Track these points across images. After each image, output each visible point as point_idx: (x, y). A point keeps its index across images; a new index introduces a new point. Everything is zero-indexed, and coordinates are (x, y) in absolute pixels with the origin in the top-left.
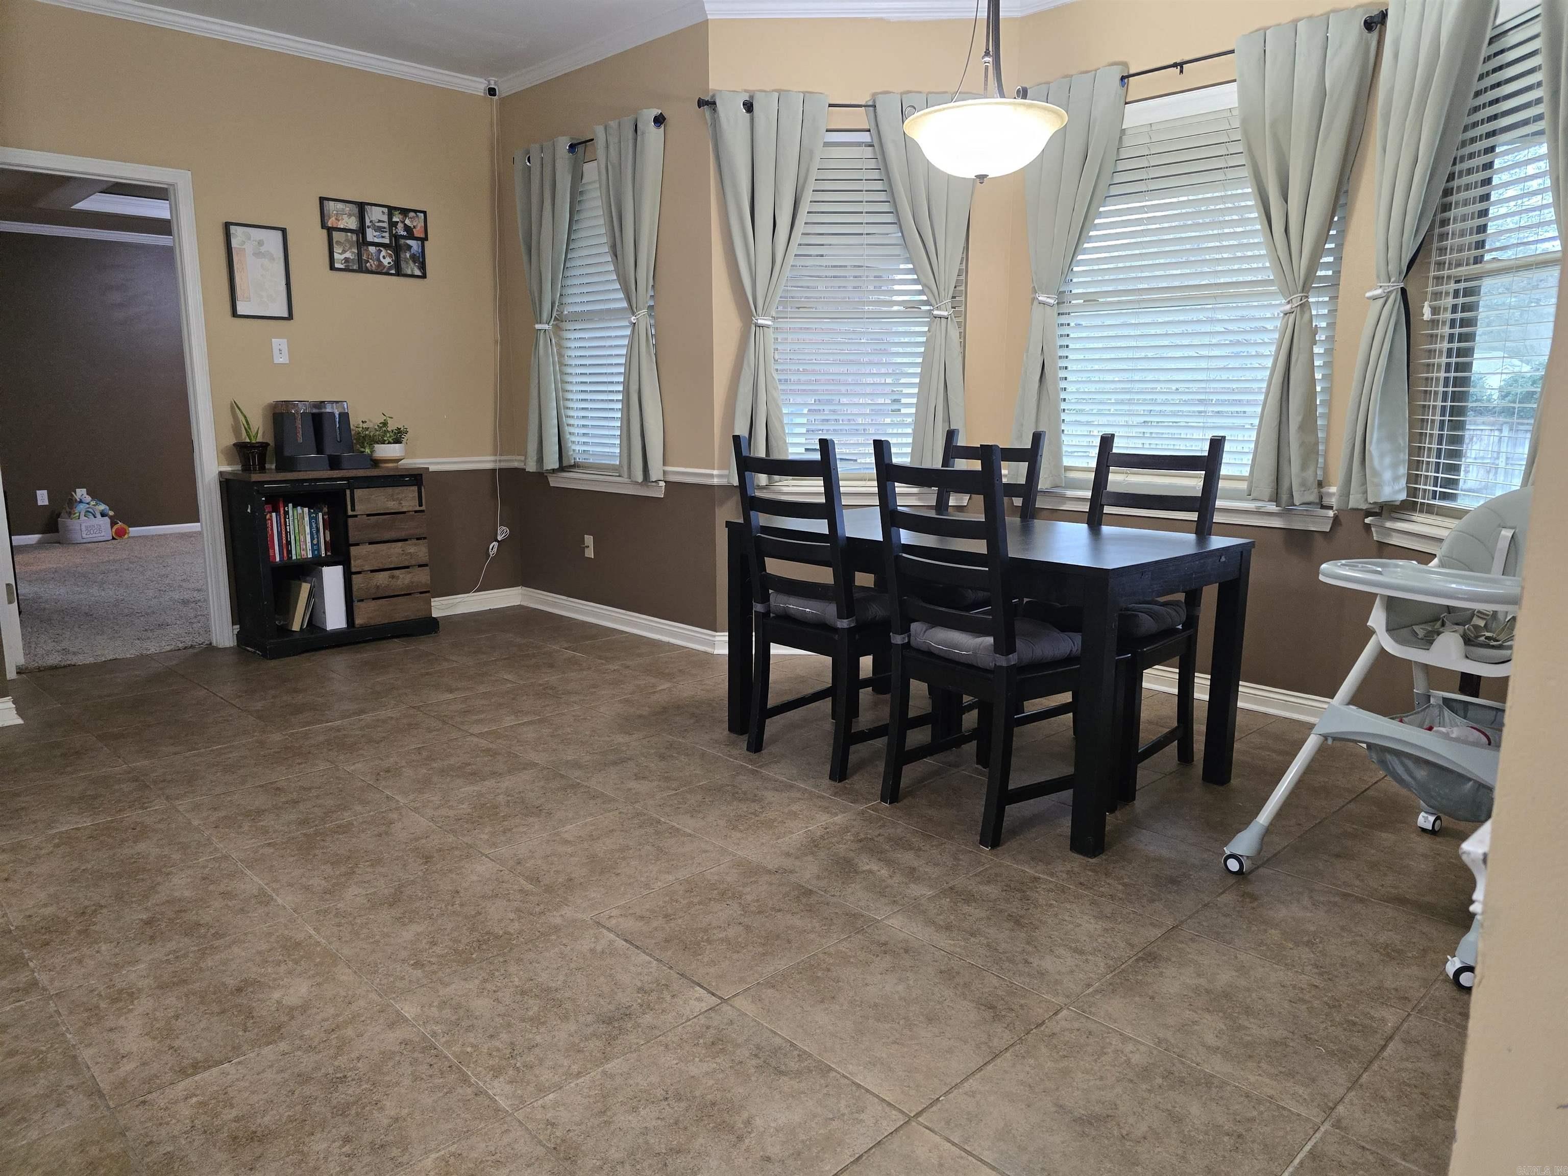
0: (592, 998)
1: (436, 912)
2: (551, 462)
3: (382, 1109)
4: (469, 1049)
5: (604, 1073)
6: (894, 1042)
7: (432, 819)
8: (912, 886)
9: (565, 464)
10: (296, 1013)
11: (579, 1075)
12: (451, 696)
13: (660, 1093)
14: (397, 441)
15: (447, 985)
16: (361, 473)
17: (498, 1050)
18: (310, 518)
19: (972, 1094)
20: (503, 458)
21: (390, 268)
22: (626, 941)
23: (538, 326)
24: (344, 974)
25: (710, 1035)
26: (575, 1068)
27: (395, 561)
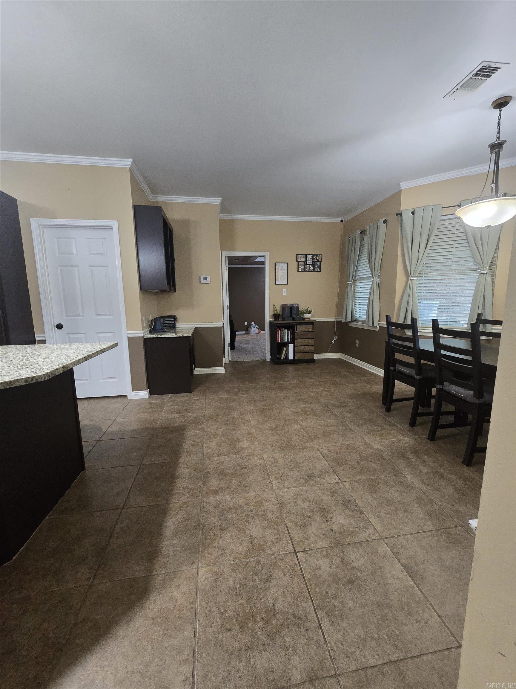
0: (307, 468)
1: (281, 434)
2: (349, 319)
3: (249, 478)
4: (273, 471)
5: (301, 489)
6: (388, 513)
7: (291, 411)
8: (422, 467)
9: (353, 320)
10: (243, 449)
11: (294, 487)
12: (310, 380)
13: (312, 500)
14: (309, 314)
15: (275, 453)
16: (299, 322)
17: (279, 473)
18: (287, 332)
19: (408, 540)
20: (338, 318)
21: (312, 270)
22: (323, 456)
23: (348, 282)
24: (256, 444)
25: (333, 490)
26: (294, 485)
27: (305, 344)
